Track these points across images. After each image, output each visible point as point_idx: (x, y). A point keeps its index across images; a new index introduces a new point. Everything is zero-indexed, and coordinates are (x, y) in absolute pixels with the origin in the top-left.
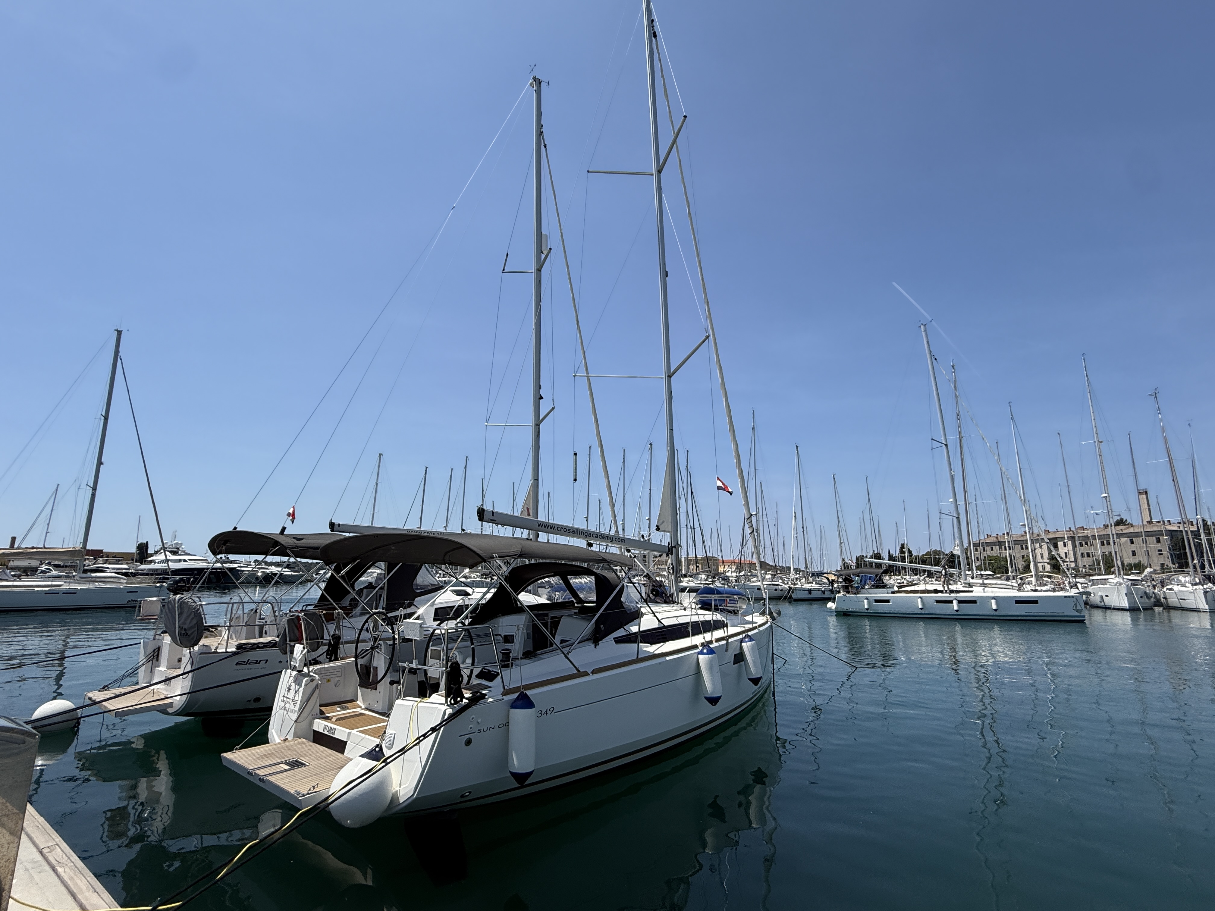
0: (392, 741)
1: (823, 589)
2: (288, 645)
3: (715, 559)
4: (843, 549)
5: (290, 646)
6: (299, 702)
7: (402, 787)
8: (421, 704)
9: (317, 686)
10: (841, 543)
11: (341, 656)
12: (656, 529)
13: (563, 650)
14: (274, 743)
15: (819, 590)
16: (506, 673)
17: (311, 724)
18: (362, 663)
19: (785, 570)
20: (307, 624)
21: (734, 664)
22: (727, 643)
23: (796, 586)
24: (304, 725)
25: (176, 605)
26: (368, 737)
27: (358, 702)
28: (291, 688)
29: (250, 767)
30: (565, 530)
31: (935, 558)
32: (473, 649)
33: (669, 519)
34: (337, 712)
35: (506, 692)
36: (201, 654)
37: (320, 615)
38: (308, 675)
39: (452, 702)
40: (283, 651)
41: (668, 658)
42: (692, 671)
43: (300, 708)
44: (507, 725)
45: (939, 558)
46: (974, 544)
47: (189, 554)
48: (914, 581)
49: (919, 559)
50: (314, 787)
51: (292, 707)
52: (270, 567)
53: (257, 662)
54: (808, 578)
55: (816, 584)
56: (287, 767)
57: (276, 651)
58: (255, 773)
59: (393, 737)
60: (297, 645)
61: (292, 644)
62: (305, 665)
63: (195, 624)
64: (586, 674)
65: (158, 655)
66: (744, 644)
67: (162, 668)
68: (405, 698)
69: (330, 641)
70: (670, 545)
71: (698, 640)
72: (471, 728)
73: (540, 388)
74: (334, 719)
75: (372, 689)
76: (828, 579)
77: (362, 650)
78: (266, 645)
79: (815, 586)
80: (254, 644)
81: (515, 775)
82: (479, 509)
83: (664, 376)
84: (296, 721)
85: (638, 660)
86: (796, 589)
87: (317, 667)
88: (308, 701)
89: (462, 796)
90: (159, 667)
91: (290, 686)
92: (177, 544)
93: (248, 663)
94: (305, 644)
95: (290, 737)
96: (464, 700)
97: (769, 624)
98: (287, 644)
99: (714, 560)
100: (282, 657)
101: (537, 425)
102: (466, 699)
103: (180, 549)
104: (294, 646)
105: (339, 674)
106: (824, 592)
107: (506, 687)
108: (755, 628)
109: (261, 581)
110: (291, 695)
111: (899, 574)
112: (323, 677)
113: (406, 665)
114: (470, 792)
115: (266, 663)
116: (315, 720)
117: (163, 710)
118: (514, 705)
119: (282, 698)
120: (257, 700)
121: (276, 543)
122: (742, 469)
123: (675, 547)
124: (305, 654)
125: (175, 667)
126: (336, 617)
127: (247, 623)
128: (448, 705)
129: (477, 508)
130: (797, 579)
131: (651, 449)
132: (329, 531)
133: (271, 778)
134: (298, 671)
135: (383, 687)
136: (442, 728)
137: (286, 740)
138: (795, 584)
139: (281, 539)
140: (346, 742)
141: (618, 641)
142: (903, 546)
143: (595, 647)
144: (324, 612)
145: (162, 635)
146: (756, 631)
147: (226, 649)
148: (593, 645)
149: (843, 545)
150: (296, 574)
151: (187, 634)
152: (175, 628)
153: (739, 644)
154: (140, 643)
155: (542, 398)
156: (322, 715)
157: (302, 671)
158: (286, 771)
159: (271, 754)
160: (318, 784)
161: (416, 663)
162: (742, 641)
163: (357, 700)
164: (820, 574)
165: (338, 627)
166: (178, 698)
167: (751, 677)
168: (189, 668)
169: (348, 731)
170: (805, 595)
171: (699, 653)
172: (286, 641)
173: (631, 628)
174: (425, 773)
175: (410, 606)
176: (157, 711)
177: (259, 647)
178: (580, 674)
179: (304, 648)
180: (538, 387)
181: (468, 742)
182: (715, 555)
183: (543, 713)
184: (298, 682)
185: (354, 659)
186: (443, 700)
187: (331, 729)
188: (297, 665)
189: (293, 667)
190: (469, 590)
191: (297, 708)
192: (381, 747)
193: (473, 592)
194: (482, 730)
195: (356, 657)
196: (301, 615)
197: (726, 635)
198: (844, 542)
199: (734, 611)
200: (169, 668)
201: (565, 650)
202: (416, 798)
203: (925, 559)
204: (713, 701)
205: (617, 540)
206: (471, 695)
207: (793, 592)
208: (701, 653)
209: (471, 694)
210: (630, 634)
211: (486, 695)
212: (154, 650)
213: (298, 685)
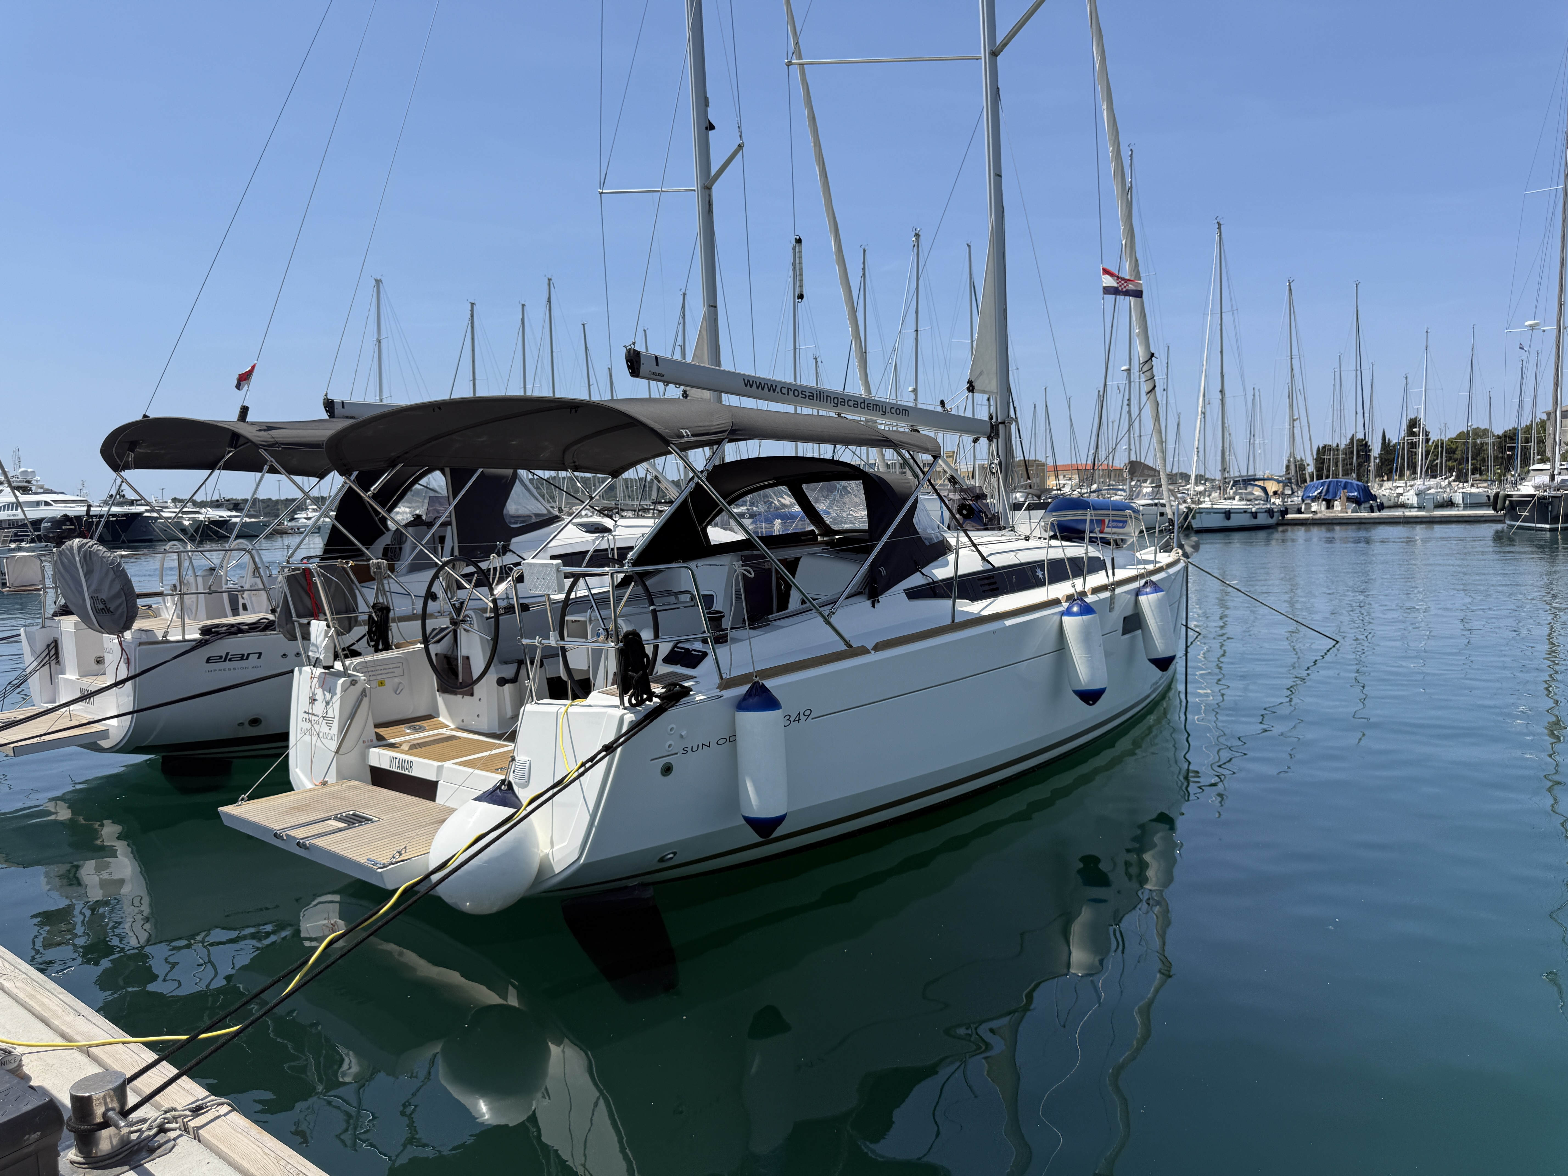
0: (526, 774)
1: (1254, 510)
2: (296, 624)
3: (1041, 466)
4: (1297, 431)
5: (300, 625)
6: (336, 721)
7: (556, 848)
8: (571, 710)
9: (364, 693)
10: (1294, 420)
11: (395, 641)
12: (968, 389)
13: (821, 609)
14: (302, 789)
15: (1245, 512)
16: (723, 651)
17: (364, 756)
18: (439, 652)
19: (1178, 478)
20: (327, 582)
21: (1123, 634)
22: (1112, 598)
23: (1201, 506)
24: (351, 758)
25: (77, 559)
26: (477, 772)
27: (441, 719)
28: (317, 697)
29: (276, 826)
30: (796, 393)
31: (1475, 445)
32: (654, 612)
33: (992, 367)
34: (405, 736)
35: (726, 684)
36: (140, 644)
37: (344, 568)
38: (344, 674)
39: (634, 701)
40: (288, 636)
41: (1009, 622)
42: (1051, 643)
43: (340, 731)
44: (732, 739)
45: (1482, 444)
46: (1562, 412)
47: (52, 492)
48: (1429, 489)
49: (1442, 447)
50: (400, 853)
51: (324, 729)
52: (203, 510)
53: (242, 657)
54: (1225, 490)
55: (1241, 499)
56: (342, 825)
57: (275, 638)
58: (287, 835)
59: (527, 768)
60: (314, 623)
61: (304, 621)
62: (336, 657)
63: (119, 592)
64: (863, 651)
65: (57, 654)
66: (1142, 598)
67: (71, 675)
68: (539, 702)
69: (370, 617)
70: (994, 420)
71: (1061, 590)
72: (670, 746)
73: (707, 104)
74: (405, 747)
75: (464, 694)
76: (1264, 489)
77: (434, 630)
78: (254, 627)
79: (1237, 504)
80: (232, 626)
81: (753, 822)
82: (629, 351)
83: (983, 51)
84: (337, 752)
85: (955, 626)
86: (1200, 512)
87: (357, 660)
88: (352, 716)
89: (662, 860)
90: (63, 673)
91: (314, 694)
92: (25, 473)
93: (227, 658)
94: (329, 619)
95: (331, 778)
96: (655, 700)
97: (1182, 564)
98: (293, 622)
99: (1038, 465)
100: (290, 647)
101: (707, 188)
102: (657, 697)
103: (34, 482)
104: (309, 623)
105: (398, 671)
106: (1255, 515)
107: (724, 676)
108: (1161, 569)
109: (192, 534)
110: (319, 708)
111: (1401, 476)
112: (372, 678)
113: (535, 642)
114: (675, 853)
115: (259, 658)
116: (372, 750)
117: (92, 744)
118: (743, 704)
119: (302, 715)
120: (255, 722)
121: (235, 438)
122: (1137, 261)
123: (1003, 423)
124: (332, 635)
125: (96, 673)
126: (374, 572)
127: (213, 588)
128: (625, 708)
129: (624, 351)
130: (1200, 493)
131: (917, 245)
132: (325, 416)
133: (320, 842)
134: (325, 668)
135: (486, 688)
136: (619, 750)
137: (324, 783)
138: (1200, 503)
139: (243, 429)
140: (437, 782)
141: (914, 594)
142: (1413, 423)
143: (873, 606)
144: (351, 563)
145: (57, 618)
146: (1162, 575)
147: (184, 634)
148: (869, 602)
149: (1297, 424)
150: (253, 520)
151: (109, 610)
152: (84, 600)
153: (1133, 598)
154: (19, 635)
155: (711, 127)
156: (380, 741)
157: (332, 667)
158: (340, 830)
159: (307, 805)
160: (405, 848)
161: (555, 638)
162: (1138, 593)
163: (439, 717)
164: (1248, 481)
165: (381, 590)
166: (114, 722)
167: (1155, 656)
168: (123, 674)
169: (436, 764)
170: (1218, 521)
171: (1063, 614)
172: (292, 617)
173: (934, 571)
174: (596, 823)
175: (506, 550)
176: (79, 746)
177: (241, 631)
178: (852, 651)
179: (328, 626)
180: (703, 102)
181: (667, 770)
182: (1041, 458)
183: (792, 719)
184: (327, 684)
185: (423, 646)
186: (616, 701)
187: (403, 762)
188: (322, 657)
189: (313, 661)
190: (608, 522)
191: (335, 730)
192: (510, 784)
193: (616, 526)
194: (689, 750)
195: (426, 641)
196: (313, 566)
197: (1111, 580)
198: (1299, 418)
199: (1115, 541)
200: (84, 674)
201: (826, 611)
202: (584, 866)
203: (1454, 447)
204: (1090, 697)
205: (893, 411)
206: (664, 690)
207: (1194, 517)
208: (1068, 612)
209: (663, 688)
210: (934, 582)
211: (691, 690)
212: (48, 646)
213: (330, 692)
